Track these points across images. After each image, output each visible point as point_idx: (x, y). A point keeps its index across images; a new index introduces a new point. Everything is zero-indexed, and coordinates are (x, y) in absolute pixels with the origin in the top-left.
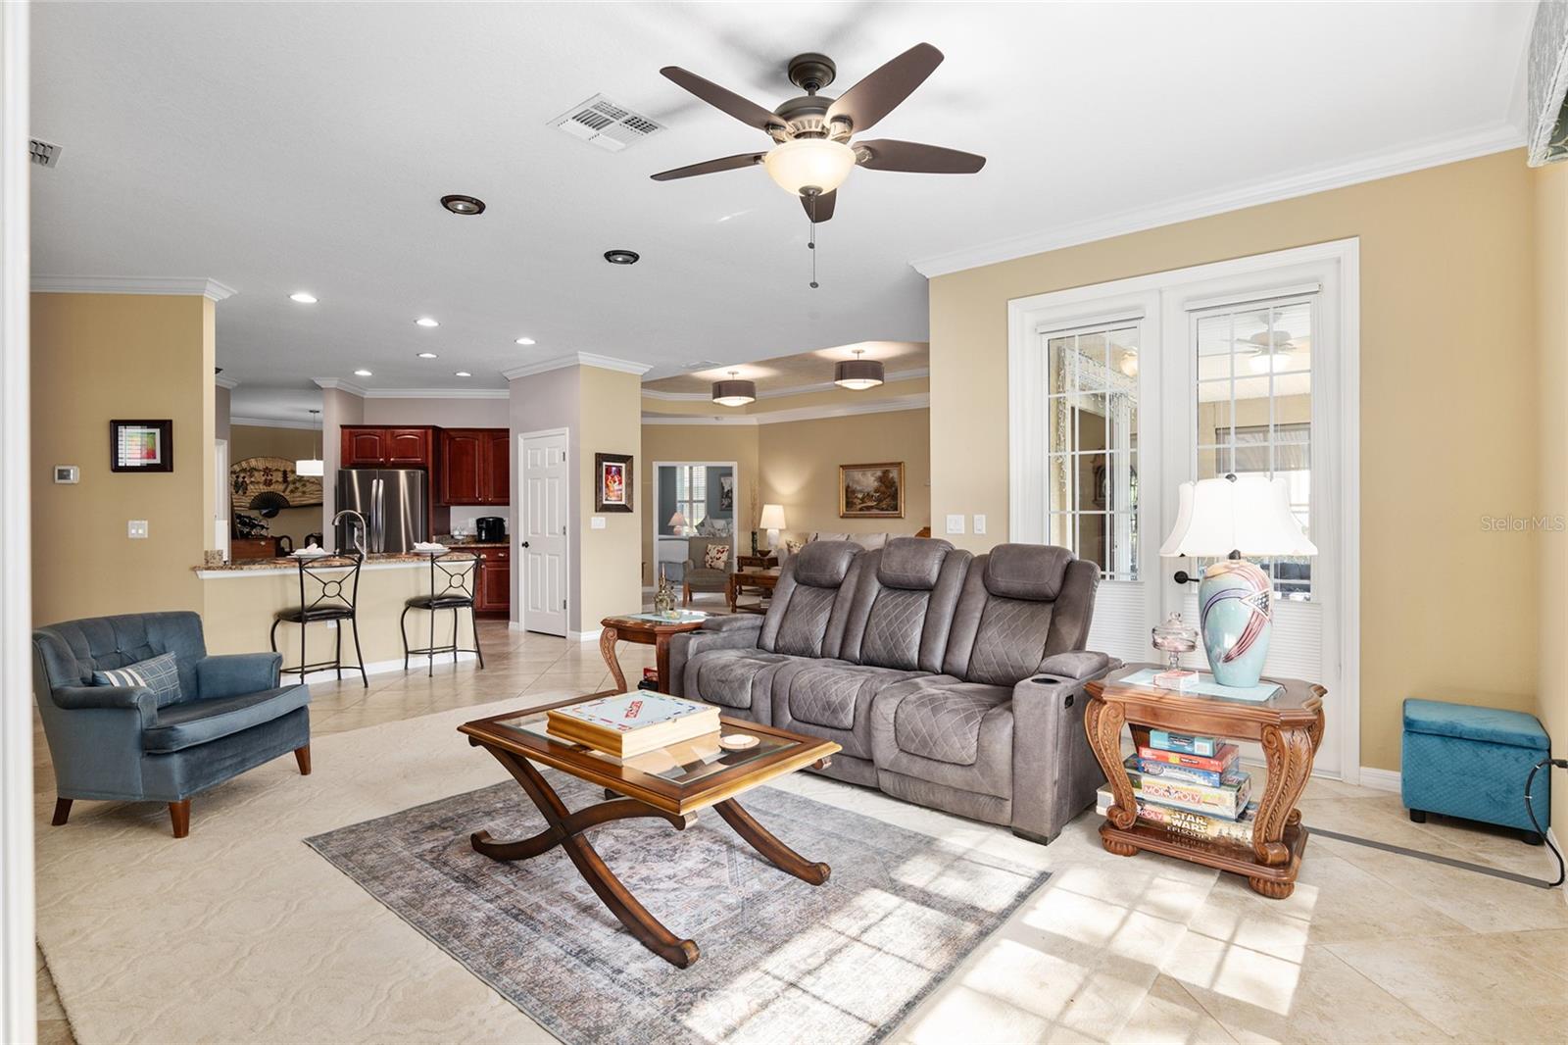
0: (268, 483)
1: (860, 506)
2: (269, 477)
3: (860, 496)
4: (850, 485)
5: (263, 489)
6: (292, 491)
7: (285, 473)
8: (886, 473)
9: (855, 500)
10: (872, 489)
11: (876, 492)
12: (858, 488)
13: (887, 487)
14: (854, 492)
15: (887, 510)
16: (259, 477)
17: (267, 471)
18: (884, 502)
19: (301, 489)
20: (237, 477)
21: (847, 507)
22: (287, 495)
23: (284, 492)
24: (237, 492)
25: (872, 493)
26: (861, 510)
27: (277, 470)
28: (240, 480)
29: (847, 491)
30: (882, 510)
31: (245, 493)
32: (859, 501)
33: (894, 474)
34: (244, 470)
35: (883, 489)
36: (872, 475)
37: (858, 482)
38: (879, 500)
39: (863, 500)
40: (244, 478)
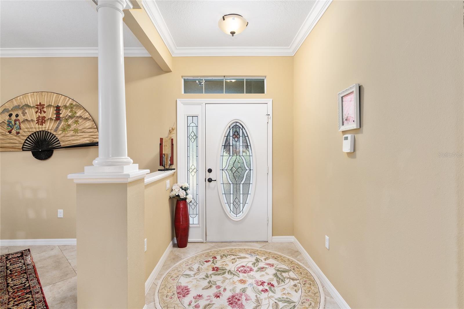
0: (42, 121)
2: (43, 115)
5: (36, 128)
6: (64, 130)
7: (58, 109)
16: (32, 114)
17: (40, 107)
19: (73, 126)
20: (10, 115)
22: (59, 135)
23: (56, 130)
24: (10, 132)
27: (49, 106)
28: (14, 117)
31: (18, 133)
34: (17, 108)
40: (17, 116)
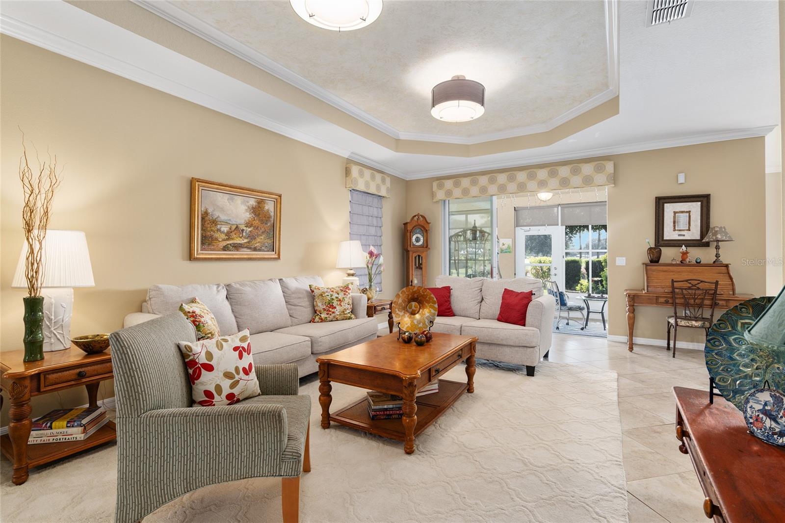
1: (225, 243)
3: (225, 229)
4: (210, 211)
8: (261, 203)
9: (217, 235)
10: (243, 221)
11: (248, 225)
12: (223, 217)
13: (262, 222)
14: (215, 222)
15: (260, 250)
18: (258, 240)
21: (203, 244)
25: (243, 227)
26: (225, 248)
29: (203, 219)
30: (255, 249)
32: (223, 236)
33: (269, 206)
35: (257, 223)
36: (243, 203)
37: (222, 210)
38: (252, 237)
39: (228, 234)
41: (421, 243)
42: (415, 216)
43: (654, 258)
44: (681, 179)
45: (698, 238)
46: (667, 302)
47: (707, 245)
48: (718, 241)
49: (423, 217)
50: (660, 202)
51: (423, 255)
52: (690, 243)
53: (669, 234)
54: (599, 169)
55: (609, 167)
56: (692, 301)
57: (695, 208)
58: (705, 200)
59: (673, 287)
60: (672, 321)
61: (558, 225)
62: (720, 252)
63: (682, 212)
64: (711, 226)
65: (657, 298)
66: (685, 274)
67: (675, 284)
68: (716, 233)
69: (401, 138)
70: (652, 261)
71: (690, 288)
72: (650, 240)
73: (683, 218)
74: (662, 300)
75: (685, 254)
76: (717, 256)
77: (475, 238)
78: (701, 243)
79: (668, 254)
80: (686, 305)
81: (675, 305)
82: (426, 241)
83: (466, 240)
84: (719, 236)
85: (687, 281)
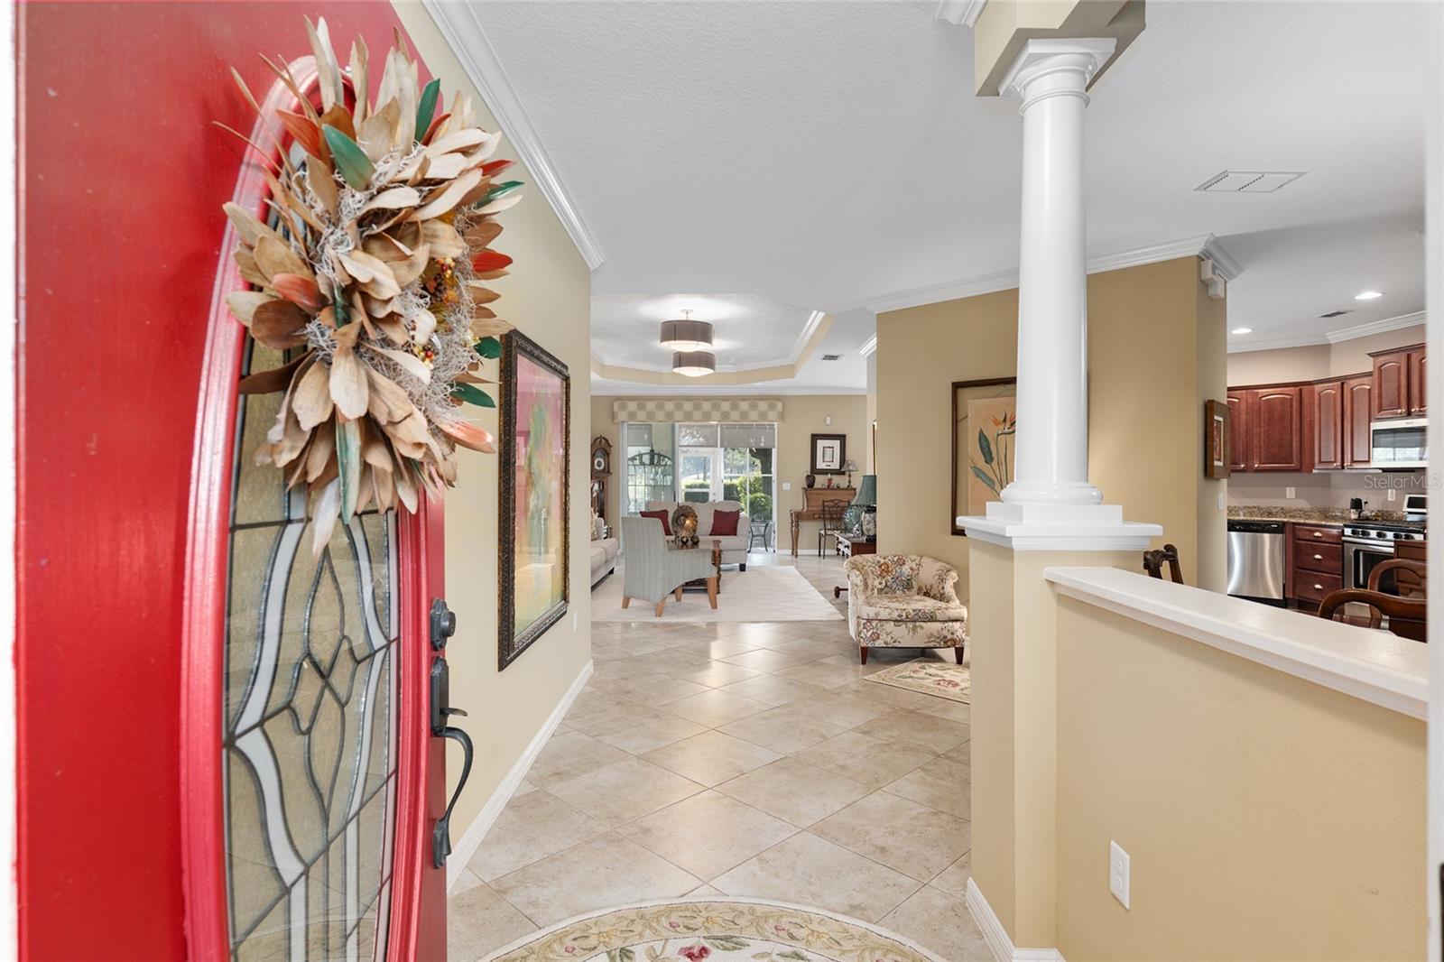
41: (602, 467)
42: (597, 439)
43: (811, 485)
44: (828, 422)
45: (838, 467)
46: (819, 517)
47: (843, 473)
48: (850, 471)
49: (606, 440)
50: (815, 438)
51: (605, 481)
52: (834, 472)
53: (820, 465)
54: (772, 407)
55: (779, 405)
56: (834, 516)
57: (837, 444)
58: (842, 438)
59: (824, 507)
60: (822, 532)
61: (717, 446)
62: (852, 479)
63: (829, 447)
64: (847, 459)
65: (814, 515)
66: (830, 496)
67: (826, 504)
68: (848, 465)
69: (607, 364)
70: (809, 486)
71: (834, 506)
72: (807, 469)
73: (829, 452)
74: (816, 516)
75: (830, 480)
76: (850, 482)
77: (652, 463)
78: (839, 472)
79: (820, 481)
80: (831, 519)
81: (824, 519)
82: (608, 465)
83: (642, 464)
84: (851, 468)
85: (832, 501)
